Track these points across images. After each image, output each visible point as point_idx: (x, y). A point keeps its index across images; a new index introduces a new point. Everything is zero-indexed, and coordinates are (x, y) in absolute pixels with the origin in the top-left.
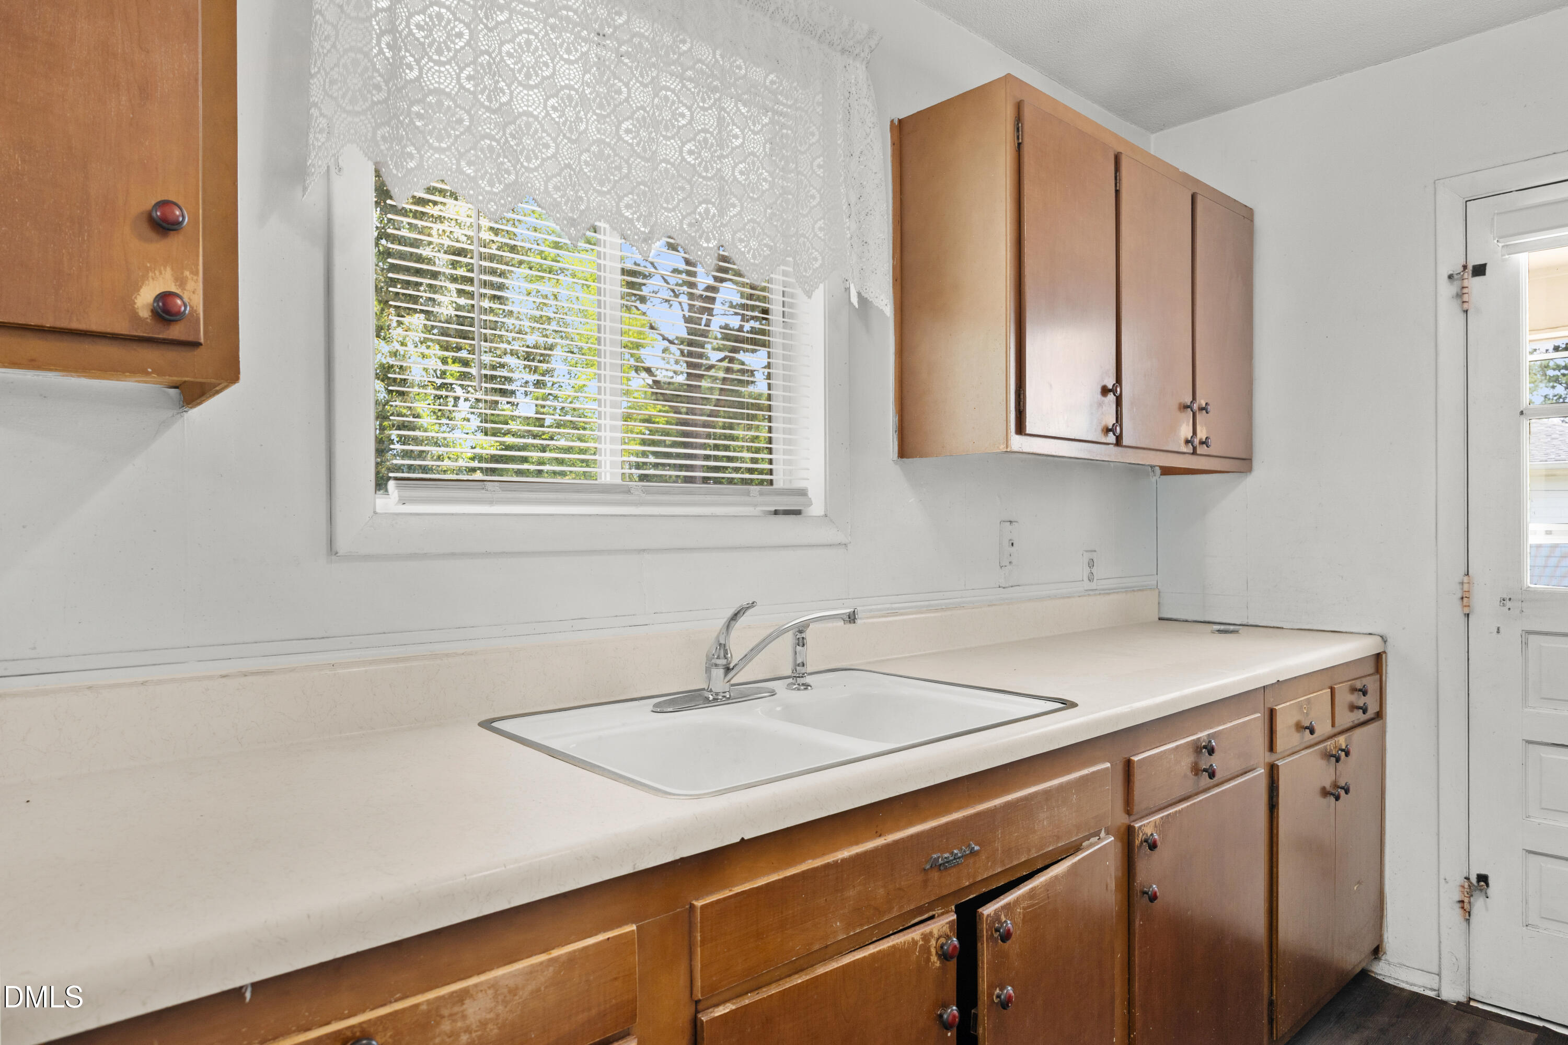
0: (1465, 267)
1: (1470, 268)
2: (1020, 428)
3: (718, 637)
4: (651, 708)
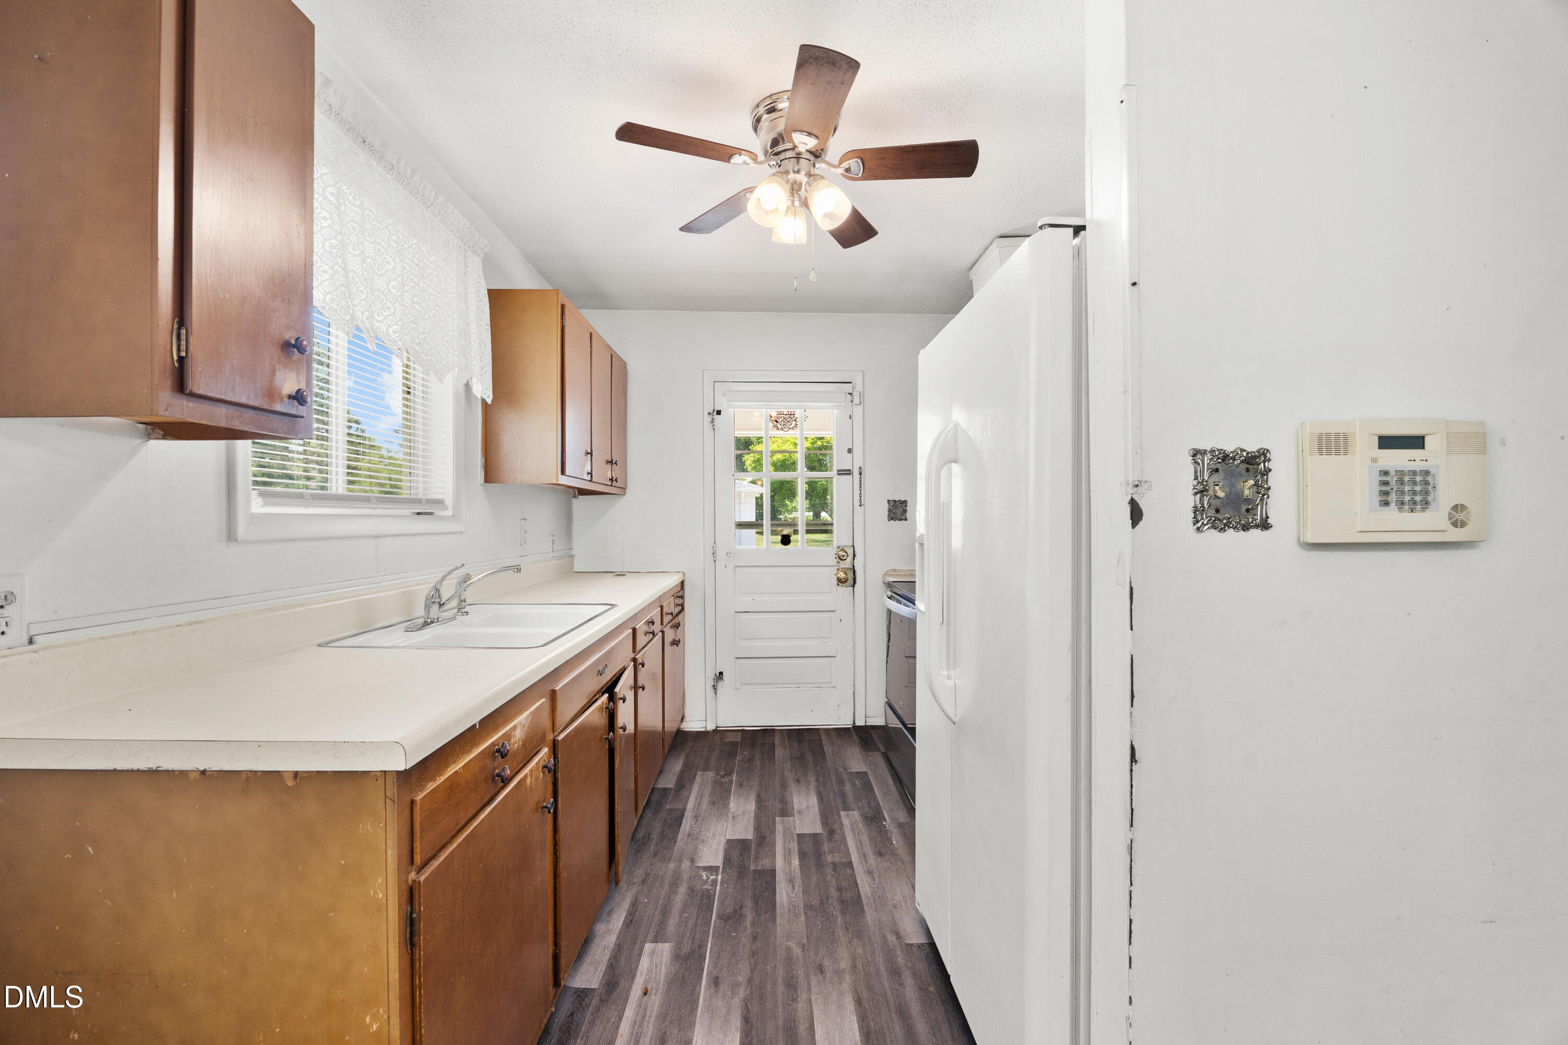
0: (714, 410)
1: (715, 411)
2: (563, 472)
3: (436, 584)
4: (404, 629)
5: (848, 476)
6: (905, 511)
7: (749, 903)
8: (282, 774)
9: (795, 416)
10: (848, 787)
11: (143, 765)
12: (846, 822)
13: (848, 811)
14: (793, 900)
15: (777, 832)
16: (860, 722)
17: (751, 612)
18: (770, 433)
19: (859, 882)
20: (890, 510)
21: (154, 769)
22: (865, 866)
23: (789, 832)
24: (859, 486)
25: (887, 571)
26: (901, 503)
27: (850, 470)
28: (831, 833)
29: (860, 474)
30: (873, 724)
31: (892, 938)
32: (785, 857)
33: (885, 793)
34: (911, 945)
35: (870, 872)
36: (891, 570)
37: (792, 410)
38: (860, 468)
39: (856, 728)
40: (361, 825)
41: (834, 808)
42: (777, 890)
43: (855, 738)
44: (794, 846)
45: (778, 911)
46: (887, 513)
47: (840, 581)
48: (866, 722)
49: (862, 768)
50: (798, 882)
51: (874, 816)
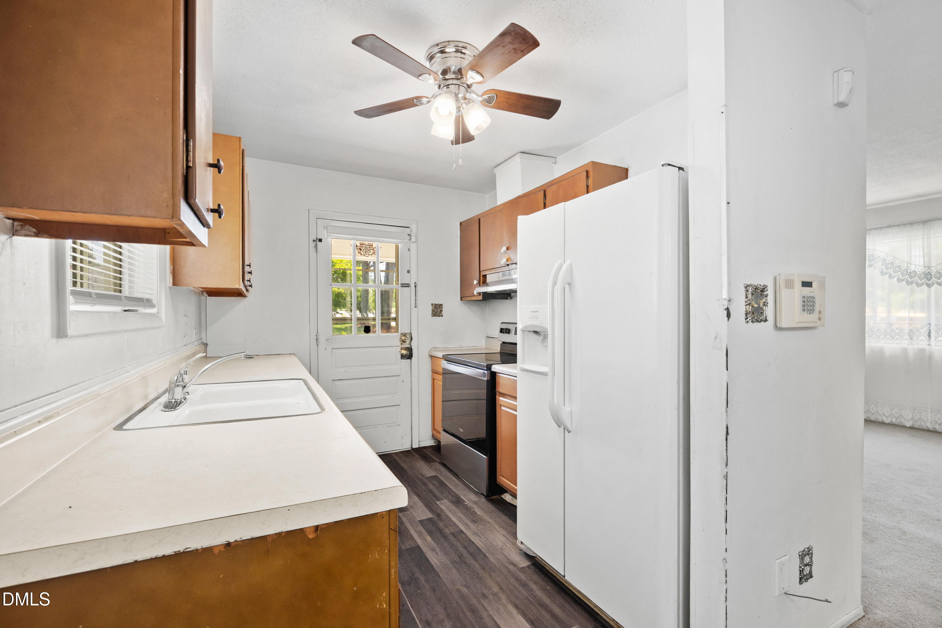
0: (317, 238)
5: (408, 288)
6: (441, 311)
7: (416, 570)
8: (305, 530)
9: (373, 246)
10: (431, 486)
11: (168, 550)
12: (443, 507)
13: (441, 500)
14: (442, 560)
15: (405, 522)
16: (415, 446)
17: (344, 380)
18: (357, 258)
19: (473, 540)
20: (433, 310)
21: (182, 551)
22: (471, 531)
23: (412, 521)
24: (414, 294)
25: (431, 348)
26: (439, 306)
27: (408, 284)
28: (439, 515)
29: (415, 287)
30: (424, 446)
31: (511, 567)
32: (420, 536)
33: (455, 486)
34: (523, 568)
35: (476, 534)
36: (433, 348)
37: (371, 243)
38: (415, 283)
39: (413, 449)
40: (370, 556)
41: (431, 501)
42: (429, 558)
43: (417, 456)
44: (420, 528)
45: (437, 570)
46: (431, 312)
47: (403, 357)
48: (419, 445)
49: (433, 474)
50: (438, 550)
51: (457, 500)
